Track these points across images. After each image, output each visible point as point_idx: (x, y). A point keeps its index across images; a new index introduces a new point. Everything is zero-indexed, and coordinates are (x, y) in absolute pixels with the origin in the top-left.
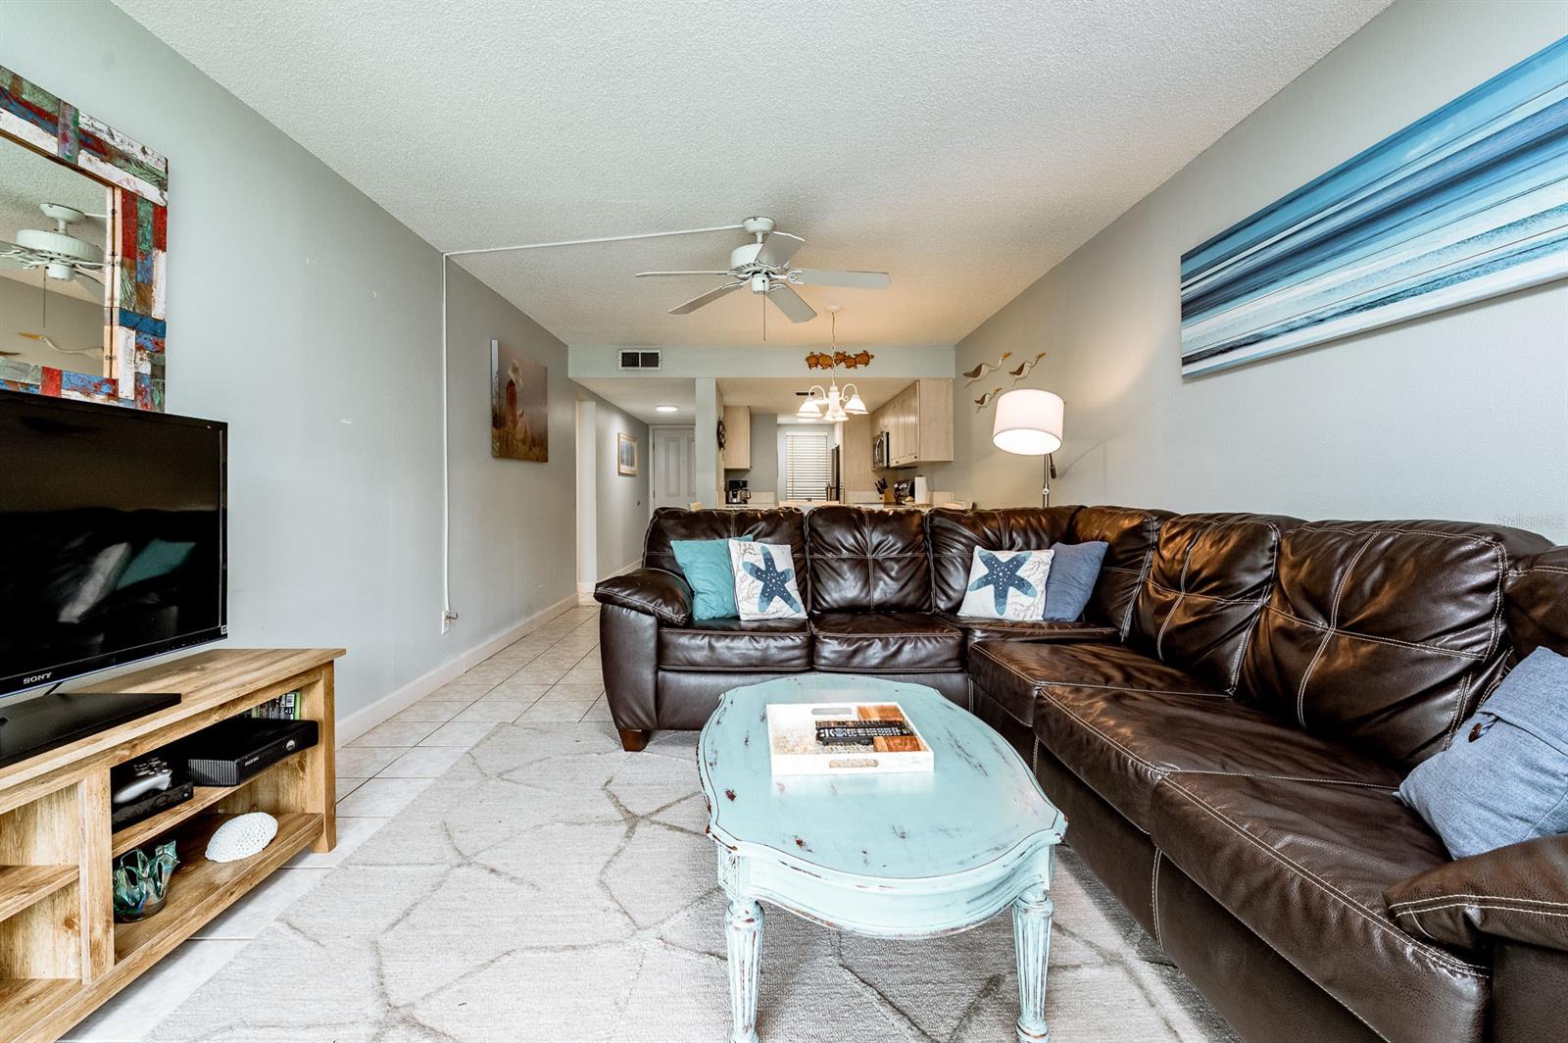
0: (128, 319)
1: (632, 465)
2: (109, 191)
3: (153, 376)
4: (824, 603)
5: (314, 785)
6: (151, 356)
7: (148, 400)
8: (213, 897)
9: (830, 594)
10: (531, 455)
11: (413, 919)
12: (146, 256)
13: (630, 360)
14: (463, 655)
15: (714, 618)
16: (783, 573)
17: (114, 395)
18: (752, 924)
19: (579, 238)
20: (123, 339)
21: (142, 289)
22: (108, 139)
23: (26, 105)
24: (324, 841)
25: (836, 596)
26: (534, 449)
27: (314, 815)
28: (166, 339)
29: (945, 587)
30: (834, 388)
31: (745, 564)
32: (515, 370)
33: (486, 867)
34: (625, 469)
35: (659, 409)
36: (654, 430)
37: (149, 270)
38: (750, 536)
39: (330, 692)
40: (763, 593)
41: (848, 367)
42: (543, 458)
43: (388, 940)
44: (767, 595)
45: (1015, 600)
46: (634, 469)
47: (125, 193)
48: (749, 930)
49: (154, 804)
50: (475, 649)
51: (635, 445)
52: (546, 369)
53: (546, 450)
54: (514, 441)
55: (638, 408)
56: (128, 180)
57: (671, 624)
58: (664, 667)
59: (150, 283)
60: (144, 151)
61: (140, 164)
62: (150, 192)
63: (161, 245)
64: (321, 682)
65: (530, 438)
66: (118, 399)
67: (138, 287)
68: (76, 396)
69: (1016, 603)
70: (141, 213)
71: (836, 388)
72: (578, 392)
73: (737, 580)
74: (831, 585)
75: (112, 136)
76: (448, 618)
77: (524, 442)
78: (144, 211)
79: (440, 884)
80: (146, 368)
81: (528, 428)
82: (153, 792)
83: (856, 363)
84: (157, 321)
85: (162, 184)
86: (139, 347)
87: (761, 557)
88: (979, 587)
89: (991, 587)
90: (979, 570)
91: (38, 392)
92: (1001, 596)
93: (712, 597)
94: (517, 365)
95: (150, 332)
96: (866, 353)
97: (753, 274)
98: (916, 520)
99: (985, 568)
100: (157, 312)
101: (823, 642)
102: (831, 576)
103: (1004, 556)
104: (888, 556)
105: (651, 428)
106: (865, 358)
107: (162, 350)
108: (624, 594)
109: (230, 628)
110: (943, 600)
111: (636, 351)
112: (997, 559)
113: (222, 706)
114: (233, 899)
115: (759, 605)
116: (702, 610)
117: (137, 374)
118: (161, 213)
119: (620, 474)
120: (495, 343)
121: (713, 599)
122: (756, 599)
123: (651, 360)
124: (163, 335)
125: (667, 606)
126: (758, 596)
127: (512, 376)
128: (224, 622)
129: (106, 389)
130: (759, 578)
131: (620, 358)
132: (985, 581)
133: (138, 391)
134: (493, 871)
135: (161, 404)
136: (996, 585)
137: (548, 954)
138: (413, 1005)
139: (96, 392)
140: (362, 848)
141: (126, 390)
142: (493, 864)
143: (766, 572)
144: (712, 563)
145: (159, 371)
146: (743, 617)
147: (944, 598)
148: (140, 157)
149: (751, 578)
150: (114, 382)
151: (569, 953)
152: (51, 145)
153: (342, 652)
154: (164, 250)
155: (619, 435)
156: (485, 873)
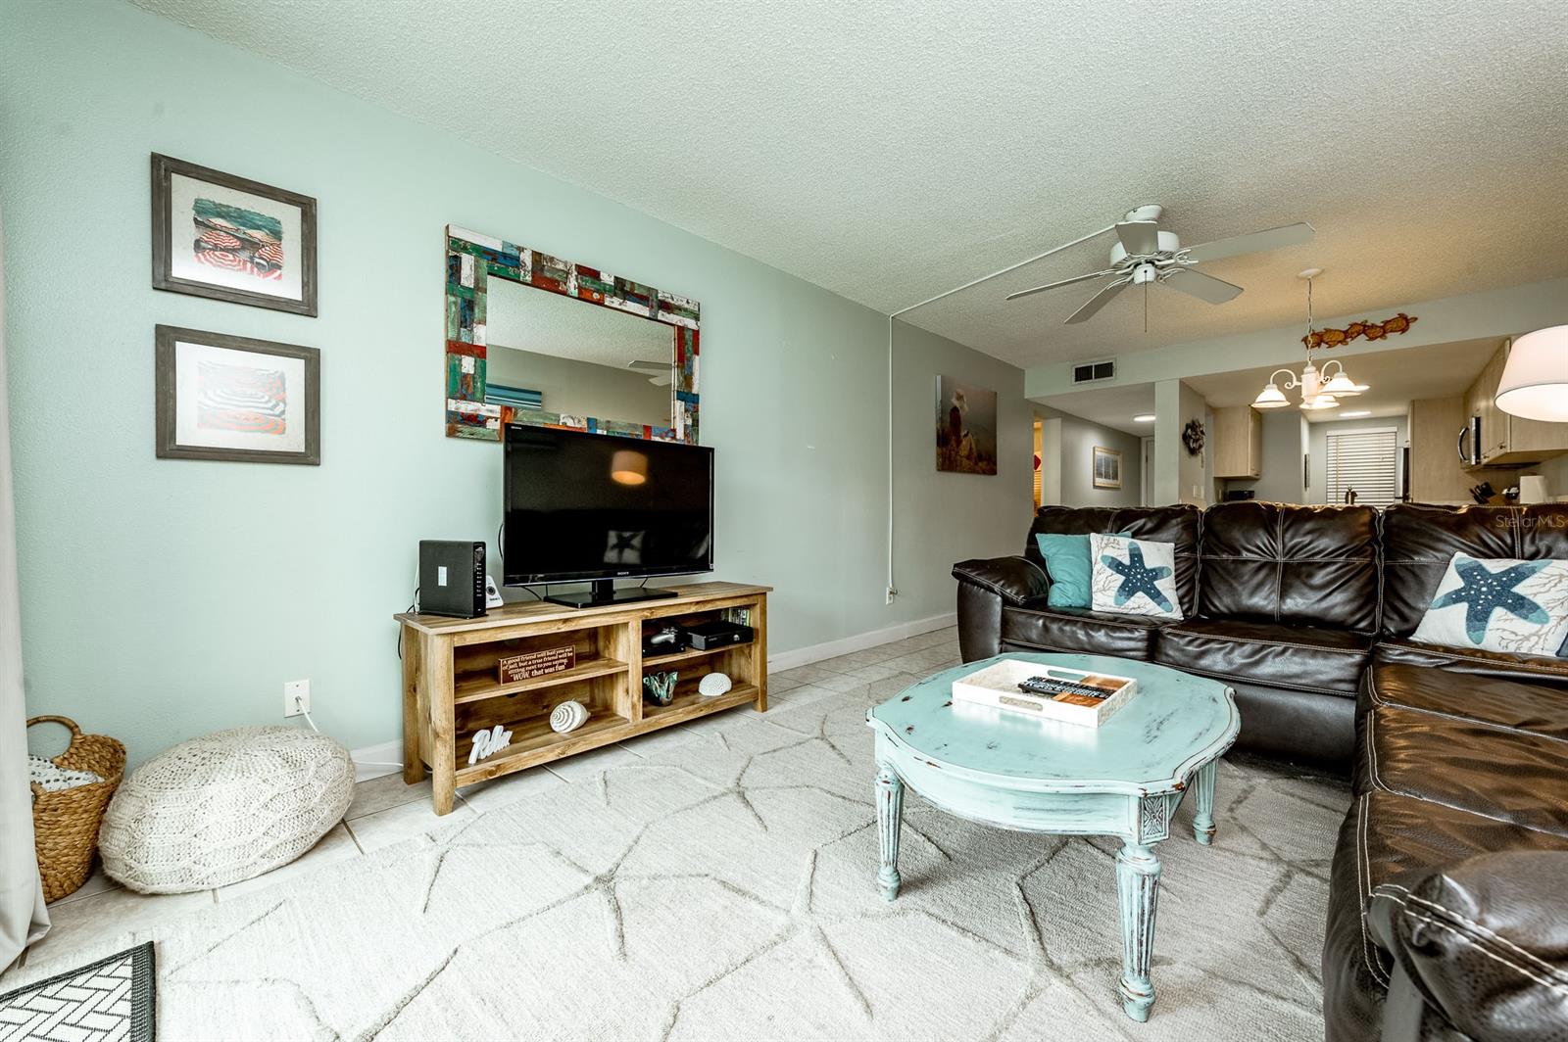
0: (681, 396)
1: (1115, 477)
2: (672, 328)
3: (693, 425)
4: (1213, 609)
5: (755, 668)
6: (691, 415)
7: (690, 439)
8: (691, 708)
9: (1220, 598)
10: (977, 468)
11: (777, 754)
12: (690, 360)
13: (1083, 374)
14: (906, 625)
15: (1070, 606)
16: (1152, 570)
17: (674, 438)
18: (888, 785)
19: (981, 276)
20: (679, 406)
21: (688, 379)
22: (670, 300)
23: (637, 295)
24: (759, 705)
25: (1227, 600)
26: (980, 464)
27: (754, 687)
28: (700, 405)
29: (1400, 605)
30: (1310, 369)
31: (1104, 558)
32: (960, 398)
33: (830, 743)
34: (1100, 481)
35: (1139, 419)
36: (1147, 443)
37: (691, 367)
38: (1129, 533)
39: (764, 612)
40: (1123, 587)
41: (1371, 339)
42: (992, 471)
43: (758, 759)
44: (1127, 590)
45: (1501, 625)
46: (1118, 482)
47: (679, 327)
48: (885, 788)
49: (666, 648)
50: (916, 622)
51: (1119, 458)
52: (996, 393)
53: (995, 464)
54: (958, 458)
55: (1115, 420)
56: (680, 321)
57: (1014, 604)
58: (1008, 640)
59: (692, 374)
60: (688, 302)
61: (686, 310)
62: (691, 324)
63: (696, 352)
64: (758, 606)
65: (975, 454)
66: (676, 440)
67: (685, 378)
68: (658, 439)
69: (1504, 630)
70: (687, 336)
71: (1313, 369)
72: (1041, 411)
73: (1095, 572)
74: (1222, 588)
75: (673, 299)
76: (891, 593)
77: (968, 457)
78: (688, 336)
79: (800, 744)
80: (689, 422)
81: (973, 446)
82: (666, 643)
83: (1385, 332)
84: (694, 395)
85: (697, 318)
86: (686, 411)
87: (1127, 552)
88: (1444, 605)
89: (1464, 607)
90: (1452, 581)
91: (642, 438)
92: (1478, 618)
93: (1069, 587)
94: (962, 393)
95: (691, 400)
96: (1403, 317)
97: (1135, 267)
98: (1366, 518)
99: (1461, 580)
100: (694, 391)
101: (1165, 638)
102: (1222, 577)
103: (1495, 566)
104: (1307, 560)
105: (1144, 440)
106: (1403, 323)
107: (697, 411)
108: (973, 574)
109: (715, 566)
110: (1392, 619)
111: (1089, 365)
112: (1483, 569)
113: (697, 603)
114: (702, 714)
115: (1116, 597)
116: (1058, 598)
117: (685, 425)
118: (696, 333)
119: (1095, 487)
120: (939, 378)
121: (1070, 589)
122: (1113, 592)
123: (1105, 370)
124: (698, 403)
125: (1010, 586)
126: (1116, 589)
127: (956, 403)
128: (712, 562)
129: (671, 434)
130: (1119, 572)
131: (1074, 374)
132: (1455, 598)
133: (686, 435)
134: (833, 746)
135: (697, 441)
136: (1473, 602)
137: (829, 795)
138: (747, 788)
139: (667, 436)
140: (776, 715)
141: (680, 435)
142: (834, 744)
143: (1129, 568)
144: (1074, 555)
145: (696, 422)
146: (1095, 607)
147: (1396, 617)
148: (686, 306)
149: (1109, 571)
150: (674, 430)
151: (840, 800)
152: (645, 311)
153: (771, 589)
154: (698, 354)
155: (1094, 448)
156: (828, 747)
